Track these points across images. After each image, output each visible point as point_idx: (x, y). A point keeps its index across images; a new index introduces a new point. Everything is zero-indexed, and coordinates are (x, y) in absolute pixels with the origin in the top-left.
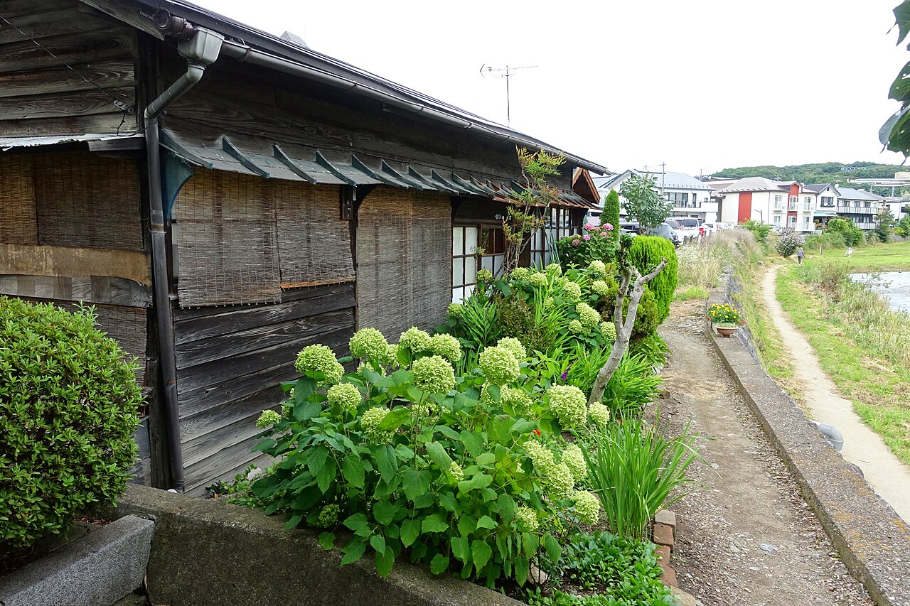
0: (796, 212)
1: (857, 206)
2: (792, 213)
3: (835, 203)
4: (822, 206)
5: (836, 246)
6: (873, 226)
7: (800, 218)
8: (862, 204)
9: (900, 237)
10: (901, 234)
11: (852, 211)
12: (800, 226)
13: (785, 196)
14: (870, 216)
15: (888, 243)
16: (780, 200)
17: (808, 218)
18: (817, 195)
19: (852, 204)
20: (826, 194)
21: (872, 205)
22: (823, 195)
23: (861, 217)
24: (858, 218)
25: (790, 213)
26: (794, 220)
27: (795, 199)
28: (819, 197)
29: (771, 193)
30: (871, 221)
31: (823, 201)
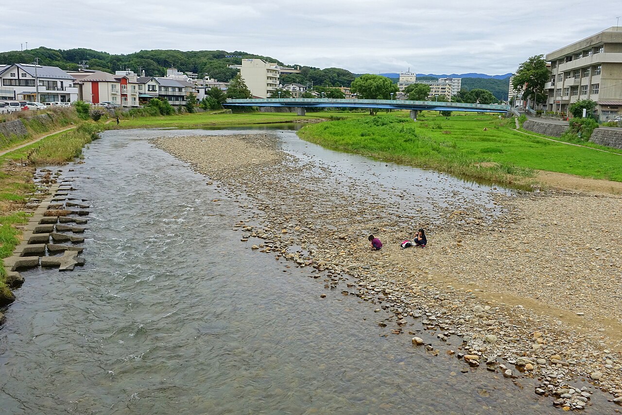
0: (127, 95)
1: (174, 91)
2: (124, 96)
3: (157, 89)
4: (149, 90)
5: (153, 115)
6: (184, 103)
7: (129, 98)
8: (177, 90)
9: (203, 109)
10: (202, 108)
11: (170, 93)
12: (130, 103)
13: (118, 85)
14: (183, 97)
15: (194, 113)
16: (115, 87)
17: (135, 98)
18: (145, 84)
19: (170, 89)
20: (151, 83)
21: (183, 90)
22: (149, 83)
23: (177, 98)
24: (175, 98)
25: (122, 95)
26: (126, 99)
27: (125, 87)
28: (147, 85)
29: (109, 83)
30: (183, 100)
31: (149, 88)
